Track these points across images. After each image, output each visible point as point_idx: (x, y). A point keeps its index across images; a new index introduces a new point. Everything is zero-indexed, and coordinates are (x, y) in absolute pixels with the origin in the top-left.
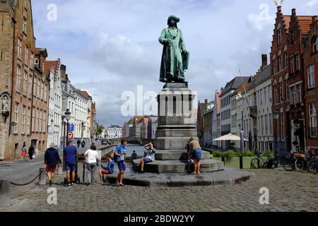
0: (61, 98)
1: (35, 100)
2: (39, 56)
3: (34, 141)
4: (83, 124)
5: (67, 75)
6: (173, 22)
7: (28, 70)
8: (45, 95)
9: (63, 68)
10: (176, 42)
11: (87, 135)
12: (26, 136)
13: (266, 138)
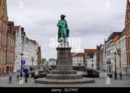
0: (21, 45)
1: (8, 47)
2: (10, 25)
3: (8, 67)
4: (33, 58)
5: (25, 32)
7: (5, 33)
8: (13, 44)
9: (23, 29)
11: (35, 64)
12: (4, 64)
13: (124, 66)
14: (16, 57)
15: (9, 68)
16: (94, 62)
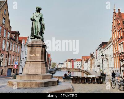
1: (11, 52)
2: (15, 34)
3: (11, 69)
6: (38, 10)
7: (6, 39)
8: (19, 50)
10: (37, 19)
12: (4, 67)
13: (112, 68)
14: (22, 61)
15: (13, 70)
16: (88, 66)
